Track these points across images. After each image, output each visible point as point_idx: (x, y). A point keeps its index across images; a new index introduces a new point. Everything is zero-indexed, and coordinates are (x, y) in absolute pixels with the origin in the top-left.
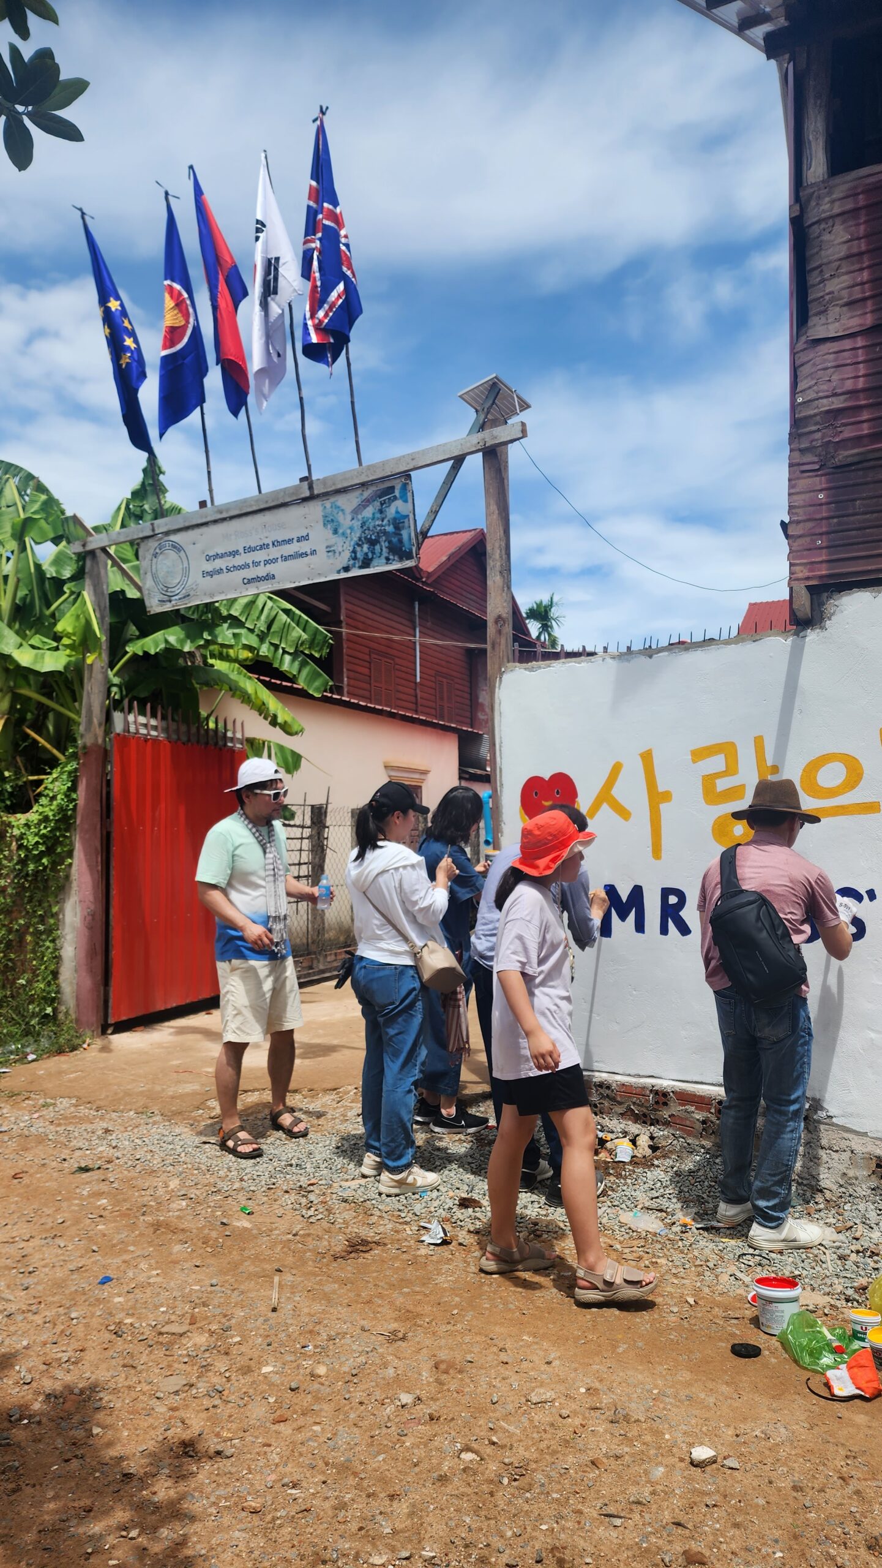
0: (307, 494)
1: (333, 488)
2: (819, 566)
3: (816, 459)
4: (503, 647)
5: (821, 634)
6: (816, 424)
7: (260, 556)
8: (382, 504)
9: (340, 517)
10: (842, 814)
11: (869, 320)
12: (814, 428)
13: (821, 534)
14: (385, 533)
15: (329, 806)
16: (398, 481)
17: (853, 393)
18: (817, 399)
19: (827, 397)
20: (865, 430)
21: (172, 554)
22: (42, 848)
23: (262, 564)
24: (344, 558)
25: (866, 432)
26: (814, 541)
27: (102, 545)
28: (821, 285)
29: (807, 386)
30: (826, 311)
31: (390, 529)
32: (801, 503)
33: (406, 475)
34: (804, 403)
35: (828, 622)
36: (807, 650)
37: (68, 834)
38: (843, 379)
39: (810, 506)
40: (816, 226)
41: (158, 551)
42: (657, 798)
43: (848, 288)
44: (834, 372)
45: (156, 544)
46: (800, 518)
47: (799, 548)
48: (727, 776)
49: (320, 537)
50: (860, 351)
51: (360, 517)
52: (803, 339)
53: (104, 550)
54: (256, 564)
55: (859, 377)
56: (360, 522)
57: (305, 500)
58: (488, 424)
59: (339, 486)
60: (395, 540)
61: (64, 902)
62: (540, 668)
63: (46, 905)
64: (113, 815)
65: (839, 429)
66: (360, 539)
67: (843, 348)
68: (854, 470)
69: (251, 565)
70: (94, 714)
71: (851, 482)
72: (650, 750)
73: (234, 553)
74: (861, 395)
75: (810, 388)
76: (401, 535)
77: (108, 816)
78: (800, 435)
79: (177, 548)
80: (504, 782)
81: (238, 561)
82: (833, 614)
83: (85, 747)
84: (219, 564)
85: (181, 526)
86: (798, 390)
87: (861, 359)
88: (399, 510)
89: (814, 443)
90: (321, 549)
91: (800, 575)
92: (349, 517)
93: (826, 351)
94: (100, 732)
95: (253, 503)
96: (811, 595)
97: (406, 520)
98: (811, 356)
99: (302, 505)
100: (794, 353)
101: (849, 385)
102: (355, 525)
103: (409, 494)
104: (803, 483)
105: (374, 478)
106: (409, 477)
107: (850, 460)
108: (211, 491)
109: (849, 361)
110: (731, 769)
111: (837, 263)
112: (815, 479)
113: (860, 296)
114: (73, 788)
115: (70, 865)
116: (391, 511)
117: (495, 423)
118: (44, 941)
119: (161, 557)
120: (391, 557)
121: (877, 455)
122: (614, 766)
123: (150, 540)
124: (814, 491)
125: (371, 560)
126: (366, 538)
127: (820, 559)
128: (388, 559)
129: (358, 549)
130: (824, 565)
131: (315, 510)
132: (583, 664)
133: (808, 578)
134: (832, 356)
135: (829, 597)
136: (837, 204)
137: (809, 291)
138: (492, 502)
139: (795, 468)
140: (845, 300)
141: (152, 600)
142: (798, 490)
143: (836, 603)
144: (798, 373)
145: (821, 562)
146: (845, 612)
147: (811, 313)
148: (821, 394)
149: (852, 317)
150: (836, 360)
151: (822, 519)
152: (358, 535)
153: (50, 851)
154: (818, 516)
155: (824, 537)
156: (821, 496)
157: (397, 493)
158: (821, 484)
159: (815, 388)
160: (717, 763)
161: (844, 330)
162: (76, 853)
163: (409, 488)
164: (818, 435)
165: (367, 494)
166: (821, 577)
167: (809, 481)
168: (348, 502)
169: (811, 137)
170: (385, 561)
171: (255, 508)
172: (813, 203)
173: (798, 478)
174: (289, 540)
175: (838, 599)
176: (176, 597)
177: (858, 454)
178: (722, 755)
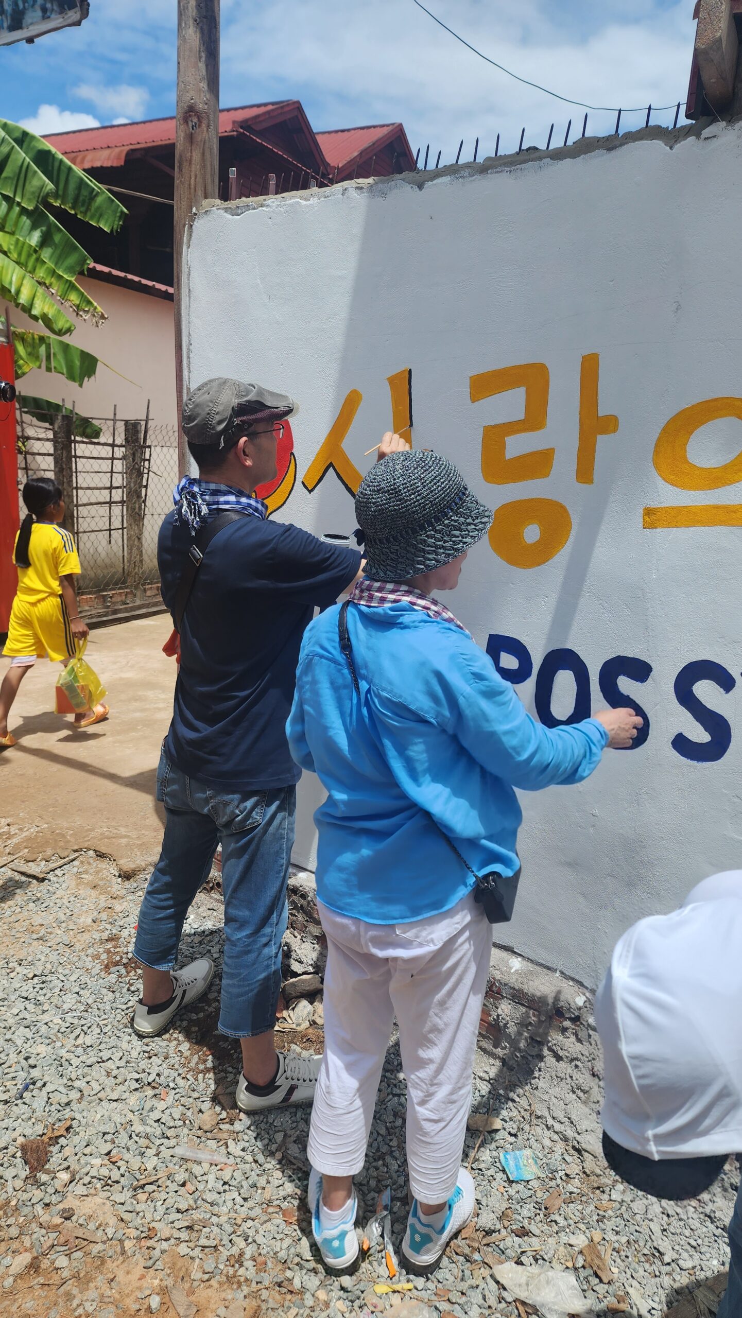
4: (196, 168)
10: (723, 523)
15: (150, 423)
48: (524, 430)
62: (248, 207)
72: (411, 371)
110: (534, 419)
120: (48, 6)
122: (349, 395)
125: (23, 12)
132: (312, 201)
160: (509, 405)
170: (41, 12)
178: (522, 390)
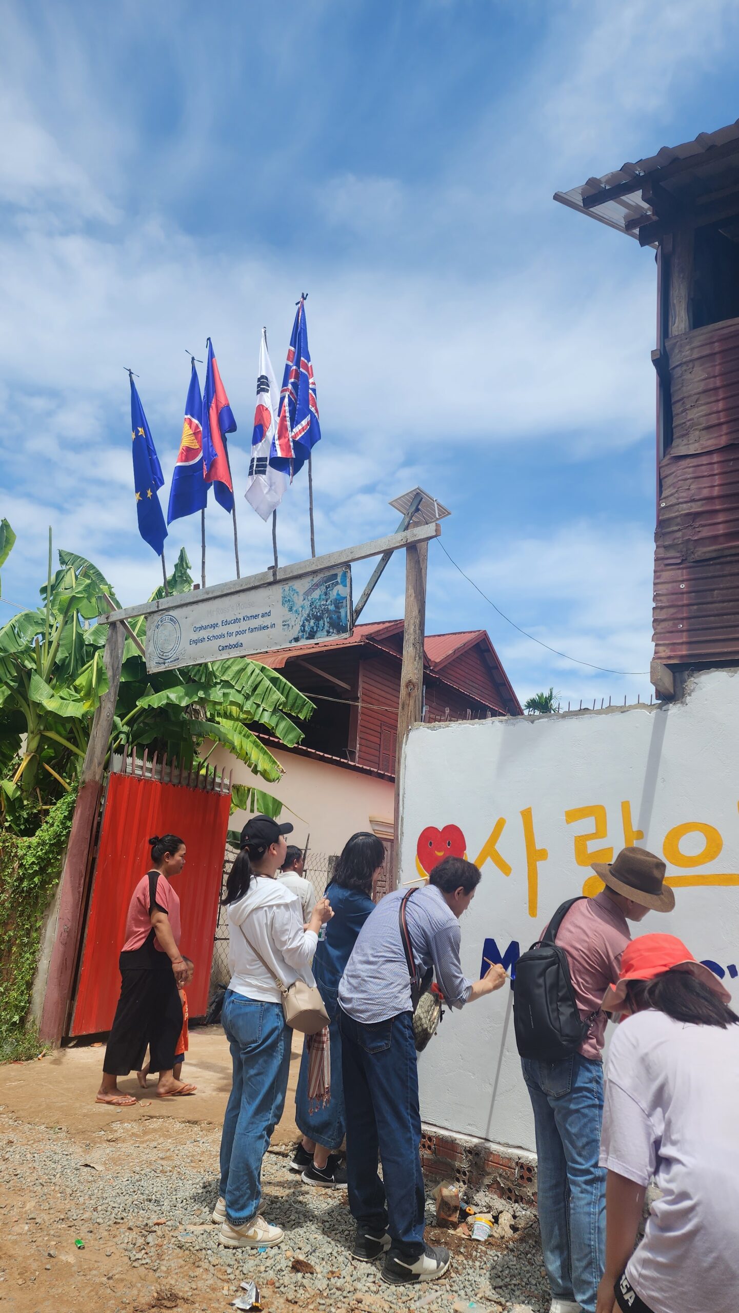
0: (271, 579)
1: (291, 575)
2: (680, 647)
3: (678, 555)
4: (411, 707)
5: (682, 708)
6: (678, 525)
7: (233, 628)
8: (327, 588)
9: (295, 598)
10: (702, 884)
11: (723, 441)
12: (675, 528)
13: (682, 619)
14: (328, 611)
16: (340, 570)
17: (710, 499)
18: (679, 504)
19: (686, 502)
20: (721, 530)
21: (169, 626)
22: (36, 868)
23: (234, 634)
24: (295, 631)
25: (721, 532)
26: (676, 625)
27: (121, 618)
28: (684, 414)
29: (670, 493)
30: (687, 434)
31: (332, 608)
32: (664, 592)
33: (347, 565)
34: (665, 507)
35: (688, 698)
36: (669, 723)
37: (59, 857)
38: (700, 488)
39: (673, 594)
40: (678, 369)
41: (159, 623)
42: (535, 855)
43: (706, 415)
44: (692, 483)
45: (159, 618)
46: (663, 605)
47: (662, 631)
48: (597, 838)
49: (279, 613)
50: (716, 466)
51: (310, 598)
52: (668, 457)
53: (122, 622)
54: (230, 634)
55: (714, 486)
56: (310, 602)
57: (270, 584)
58: (411, 525)
59: (295, 574)
60: (335, 616)
61: (48, 918)
62: (440, 727)
63: (33, 919)
64: (99, 843)
65: (697, 529)
66: (308, 616)
67: (700, 463)
68: (712, 565)
69: (226, 635)
70: (96, 755)
71: (710, 575)
72: (530, 808)
73: (214, 626)
74: (717, 501)
75: (672, 495)
76: (340, 613)
77: (96, 843)
78: (664, 534)
79: (173, 620)
80: (404, 831)
81: (217, 632)
82: (693, 691)
83: (84, 782)
84: (203, 634)
85: (179, 604)
86: (662, 497)
87: (716, 472)
88: (339, 592)
89: (676, 541)
90: (279, 623)
91: (662, 655)
92: (302, 598)
93: (687, 465)
94: (99, 770)
95: (231, 586)
96: (674, 673)
97: (344, 601)
98: (674, 469)
99: (267, 588)
100: (659, 469)
101: (705, 493)
102: (305, 604)
103: (348, 580)
104: (667, 575)
105: (322, 567)
106: (349, 567)
107: (708, 556)
108: (203, 577)
109: (706, 474)
110: (600, 832)
111: (697, 396)
112: (677, 571)
113: (716, 422)
114: (69, 817)
115: (57, 884)
116: (333, 594)
117: (417, 524)
118: (26, 952)
119: (161, 628)
120: (331, 630)
121: (733, 551)
122: (498, 822)
123: (155, 614)
124: (676, 582)
125: (316, 632)
126: (313, 615)
127: (681, 641)
128: (328, 632)
129: (307, 623)
130: (684, 647)
131: (277, 592)
132: (475, 726)
133: (669, 658)
134: (691, 469)
135: (690, 676)
136: (696, 350)
137: (674, 419)
138: (410, 587)
139: (660, 562)
140: (703, 425)
141: (152, 662)
142: (662, 580)
143: (695, 681)
144: (663, 483)
145: (682, 643)
146: (703, 689)
147: (674, 437)
148: (681, 500)
149: (710, 439)
150: (694, 472)
151: (683, 606)
152: (307, 612)
153: (42, 870)
154: (680, 603)
155: (685, 622)
156: (682, 586)
157: (339, 579)
158: (682, 576)
159: (676, 495)
160: (587, 825)
161: (702, 449)
162: (63, 875)
163: (348, 575)
164: (679, 534)
165: (317, 579)
166: (682, 657)
167: (672, 573)
168: (302, 586)
169: (675, 301)
170: (326, 634)
171: (233, 590)
172: (676, 351)
173: (662, 571)
174: (256, 616)
175: (698, 677)
176: (169, 660)
177: (715, 550)
178: (593, 818)
